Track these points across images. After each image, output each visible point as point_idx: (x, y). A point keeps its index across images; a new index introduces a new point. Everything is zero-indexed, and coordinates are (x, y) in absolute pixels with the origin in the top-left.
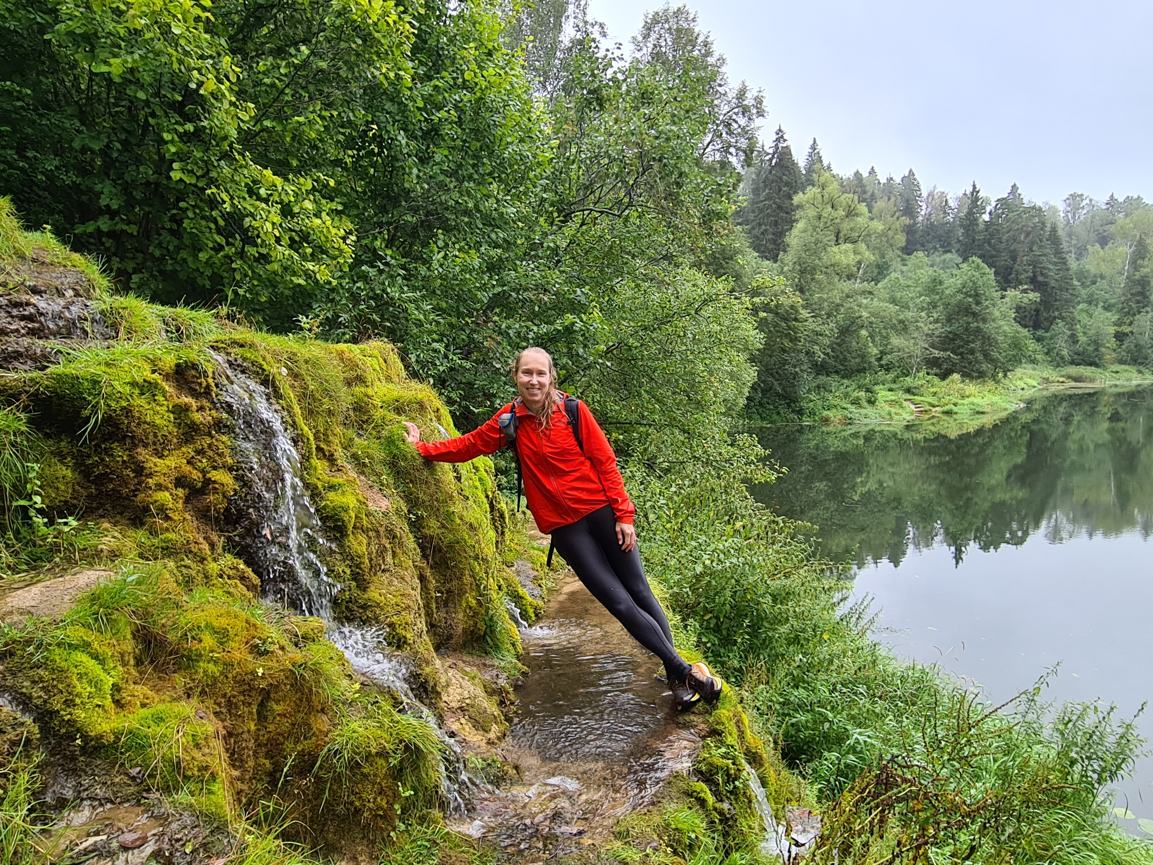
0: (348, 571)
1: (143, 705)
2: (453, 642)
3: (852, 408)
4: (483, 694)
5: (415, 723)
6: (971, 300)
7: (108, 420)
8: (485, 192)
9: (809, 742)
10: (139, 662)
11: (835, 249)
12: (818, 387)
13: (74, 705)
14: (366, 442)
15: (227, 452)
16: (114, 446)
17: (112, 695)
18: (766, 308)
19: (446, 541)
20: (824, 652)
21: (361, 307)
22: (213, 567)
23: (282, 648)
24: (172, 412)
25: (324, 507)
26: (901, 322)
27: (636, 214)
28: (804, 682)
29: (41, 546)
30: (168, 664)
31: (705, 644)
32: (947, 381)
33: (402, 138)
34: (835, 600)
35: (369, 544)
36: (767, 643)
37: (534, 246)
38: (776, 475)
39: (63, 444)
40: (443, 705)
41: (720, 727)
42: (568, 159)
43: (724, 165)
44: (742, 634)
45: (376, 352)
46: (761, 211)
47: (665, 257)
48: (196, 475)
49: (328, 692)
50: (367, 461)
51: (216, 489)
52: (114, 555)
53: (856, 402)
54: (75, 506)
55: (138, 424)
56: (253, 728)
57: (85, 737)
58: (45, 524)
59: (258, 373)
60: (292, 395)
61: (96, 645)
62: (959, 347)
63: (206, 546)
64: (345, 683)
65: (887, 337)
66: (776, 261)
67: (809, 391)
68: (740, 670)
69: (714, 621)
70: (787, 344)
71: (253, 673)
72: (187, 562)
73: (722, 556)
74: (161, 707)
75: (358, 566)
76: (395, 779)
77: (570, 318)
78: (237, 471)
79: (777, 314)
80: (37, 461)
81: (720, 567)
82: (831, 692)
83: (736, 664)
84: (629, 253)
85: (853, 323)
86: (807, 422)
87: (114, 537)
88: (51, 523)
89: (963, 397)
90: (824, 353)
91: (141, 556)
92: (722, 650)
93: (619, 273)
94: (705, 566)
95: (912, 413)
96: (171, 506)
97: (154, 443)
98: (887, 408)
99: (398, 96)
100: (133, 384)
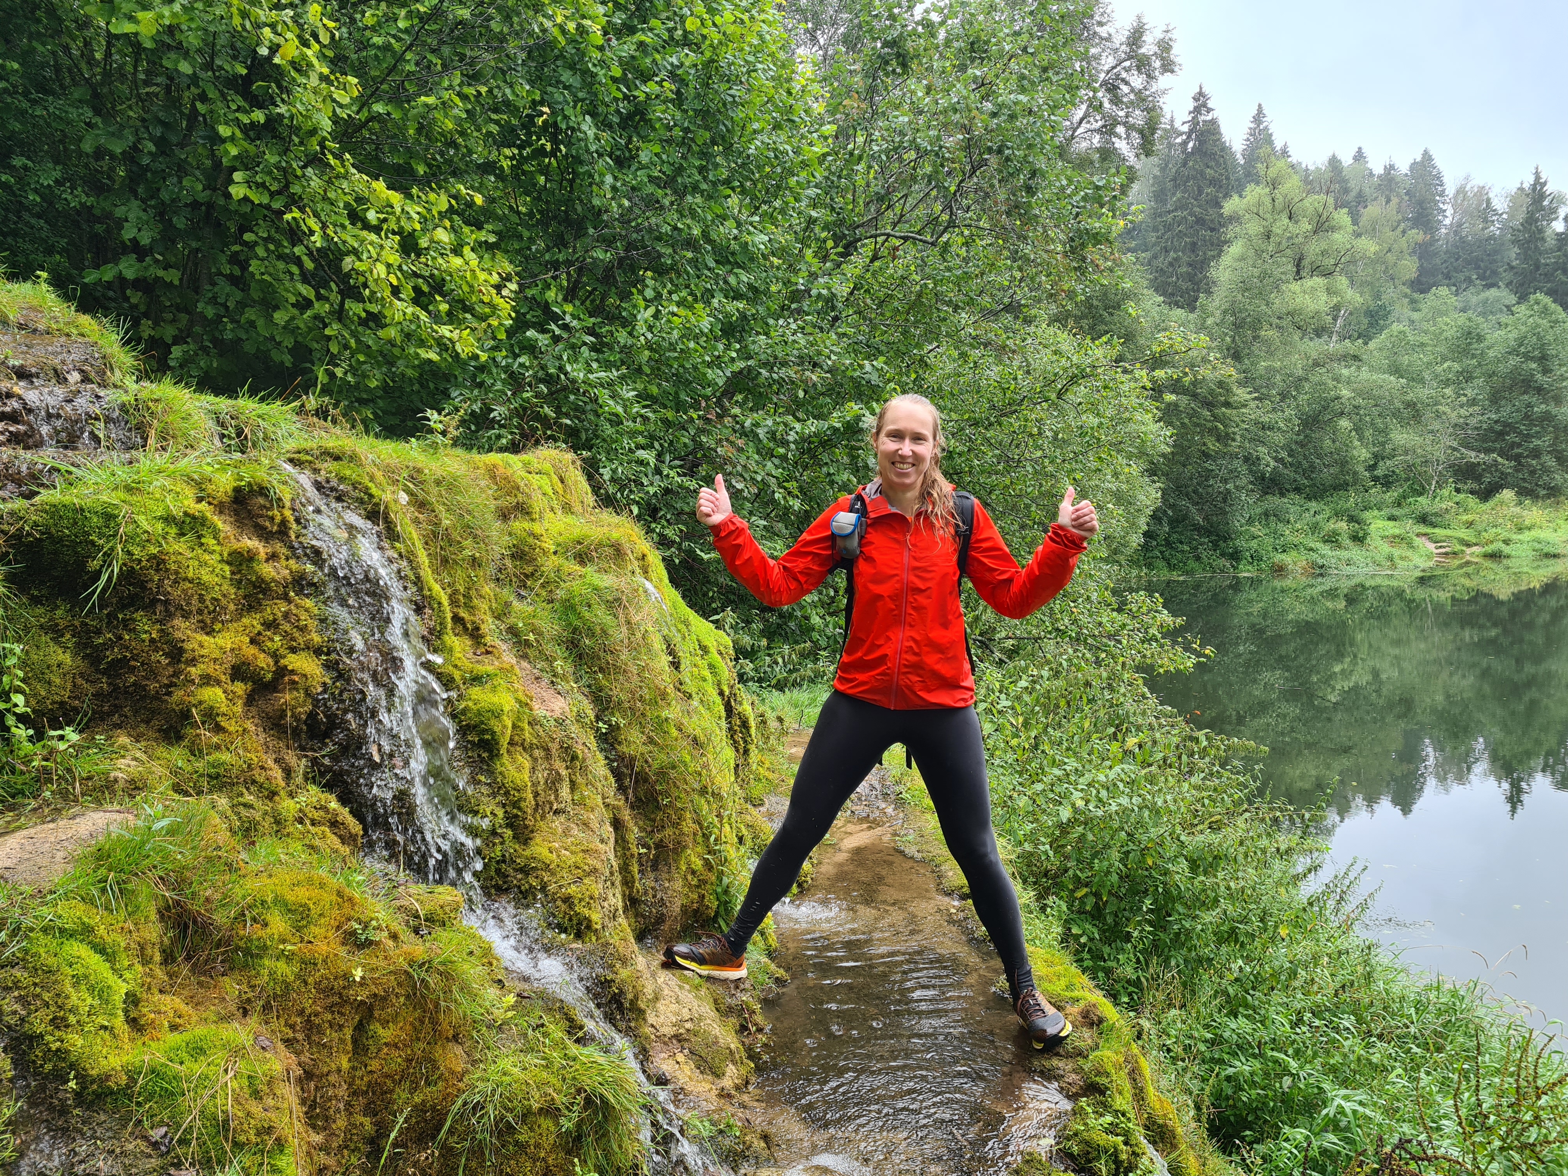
0: (500, 813)
1: (174, 1028)
2: (665, 927)
3: (1325, 549)
4: (713, 1014)
5: (601, 1060)
6: (1534, 366)
7: (129, 576)
8: (719, 211)
9: (1258, 1108)
10: (168, 958)
11: (1295, 287)
12: (1266, 514)
13: (67, 1026)
14: (530, 609)
15: (313, 624)
16: (137, 615)
17: (126, 1011)
18: (1176, 386)
19: (656, 765)
20: (1280, 956)
21: (525, 395)
22: (288, 806)
23: (394, 937)
24: (228, 563)
25: (464, 712)
26: (1410, 405)
27: (960, 240)
28: (1247, 1006)
29: (22, 773)
30: (214, 960)
31: (1077, 937)
32: (1491, 503)
33: (588, 127)
34: (1300, 869)
35: (533, 769)
36: (1181, 939)
37: (796, 296)
38: (1194, 660)
39: (59, 612)
40: (648, 1030)
41: (1102, 1080)
42: (851, 154)
43: (1107, 154)
44: (1139, 923)
45: (547, 466)
46: (1168, 228)
47: (1008, 308)
48: (263, 661)
49: (465, 1007)
50: (531, 637)
51: (294, 682)
52: (135, 787)
53: (1332, 539)
54: (76, 710)
55: (176, 582)
56: (345, 1065)
57: (83, 1078)
58: (30, 739)
59: (361, 501)
60: (415, 535)
61: (102, 931)
62: (1513, 445)
63: (277, 774)
64: (492, 992)
65: (1385, 431)
66: (1193, 309)
67: (1250, 521)
68: (1137, 983)
69: (1091, 900)
70: (1212, 445)
71: (347, 976)
72: (249, 798)
73: (1104, 794)
74: (200, 1031)
75: (516, 805)
76: (569, 1152)
77: (854, 408)
78: (328, 654)
79: (1195, 396)
80: (19, 640)
81: (1100, 813)
82: (1295, 1025)
83: (1129, 972)
84: (949, 303)
85: (1325, 408)
86: (1246, 572)
87: (135, 759)
88: (39, 736)
89: (1520, 530)
90: (1276, 459)
91: (177, 789)
92: (1106, 950)
93: (932, 334)
94: (1075, 810)
95: (1429, 557)
96: (224, 709)
97: (200, 612)
98: (1386, 548)
99: (581, 59)
100: (168, 519)
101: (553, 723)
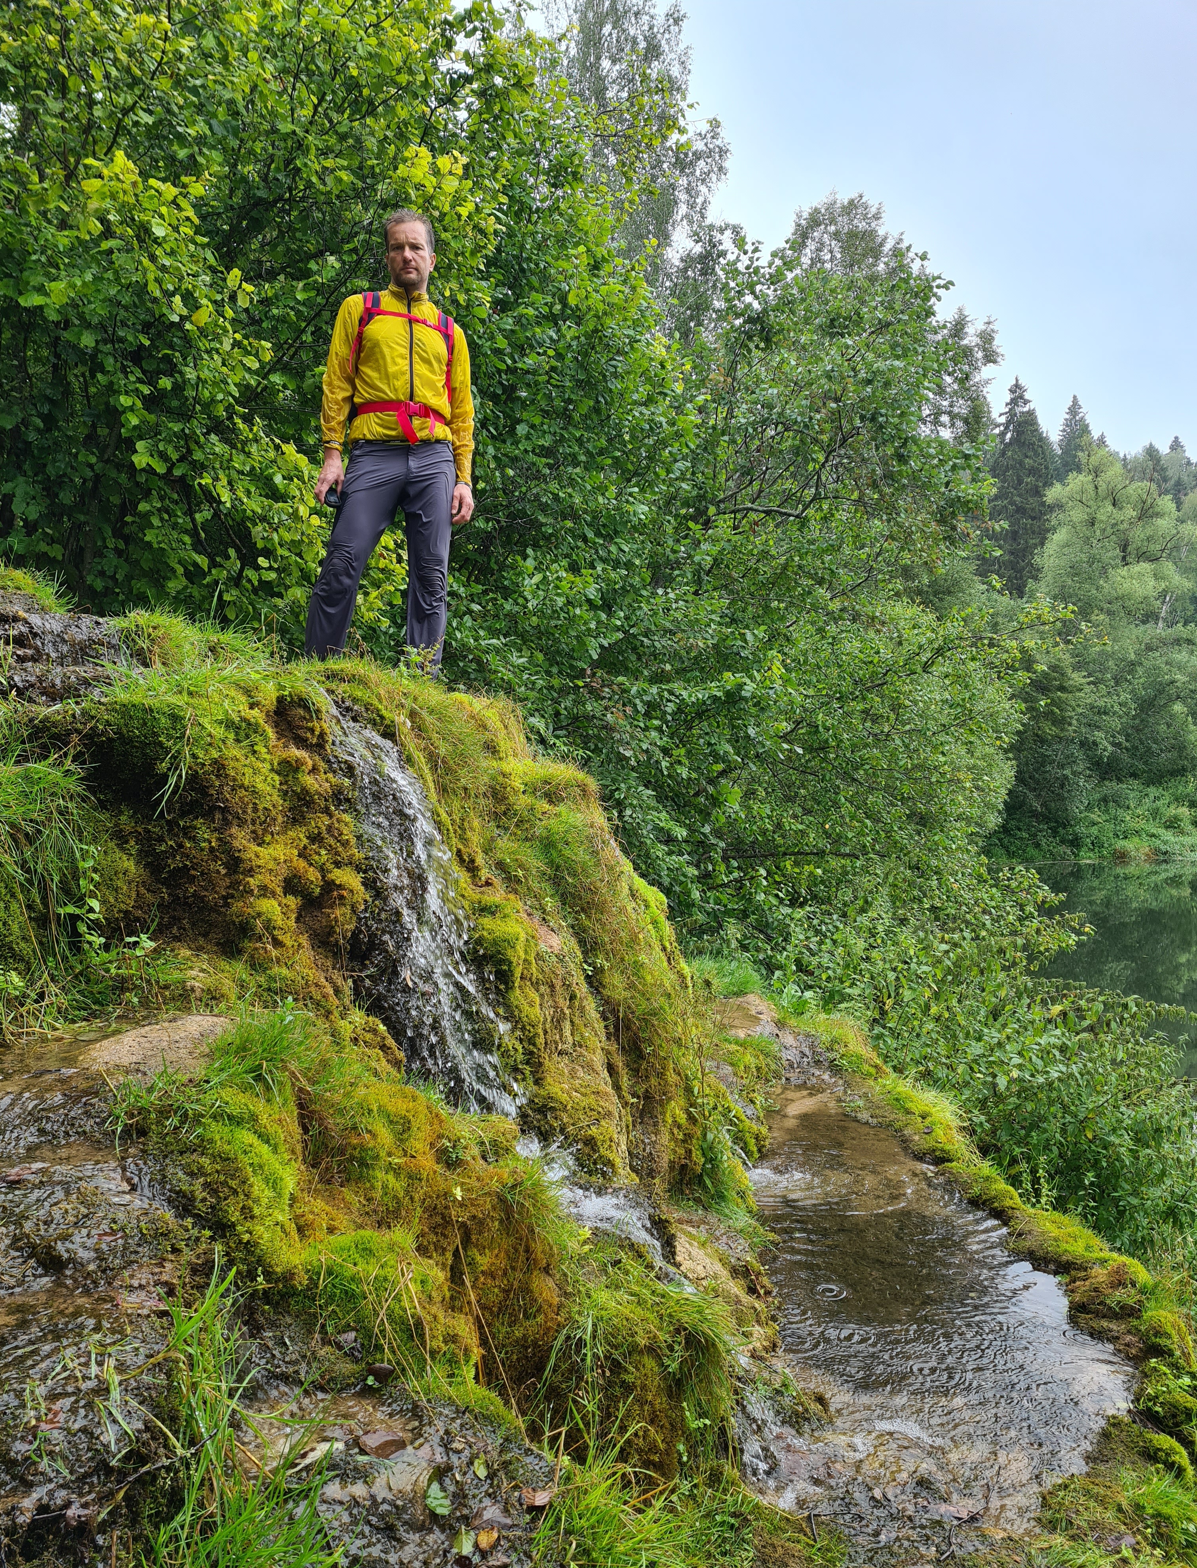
15: (353, 840)
16: (197, 823)
24: (277, 773)
39: (123, 818)
48: (313, 875)
51: (343, 897)
55: (233, 788)
57: (268, 1275)
59: (374, 723)
96: (280, 923)
100: (229, 724)
101: (554, 959)
